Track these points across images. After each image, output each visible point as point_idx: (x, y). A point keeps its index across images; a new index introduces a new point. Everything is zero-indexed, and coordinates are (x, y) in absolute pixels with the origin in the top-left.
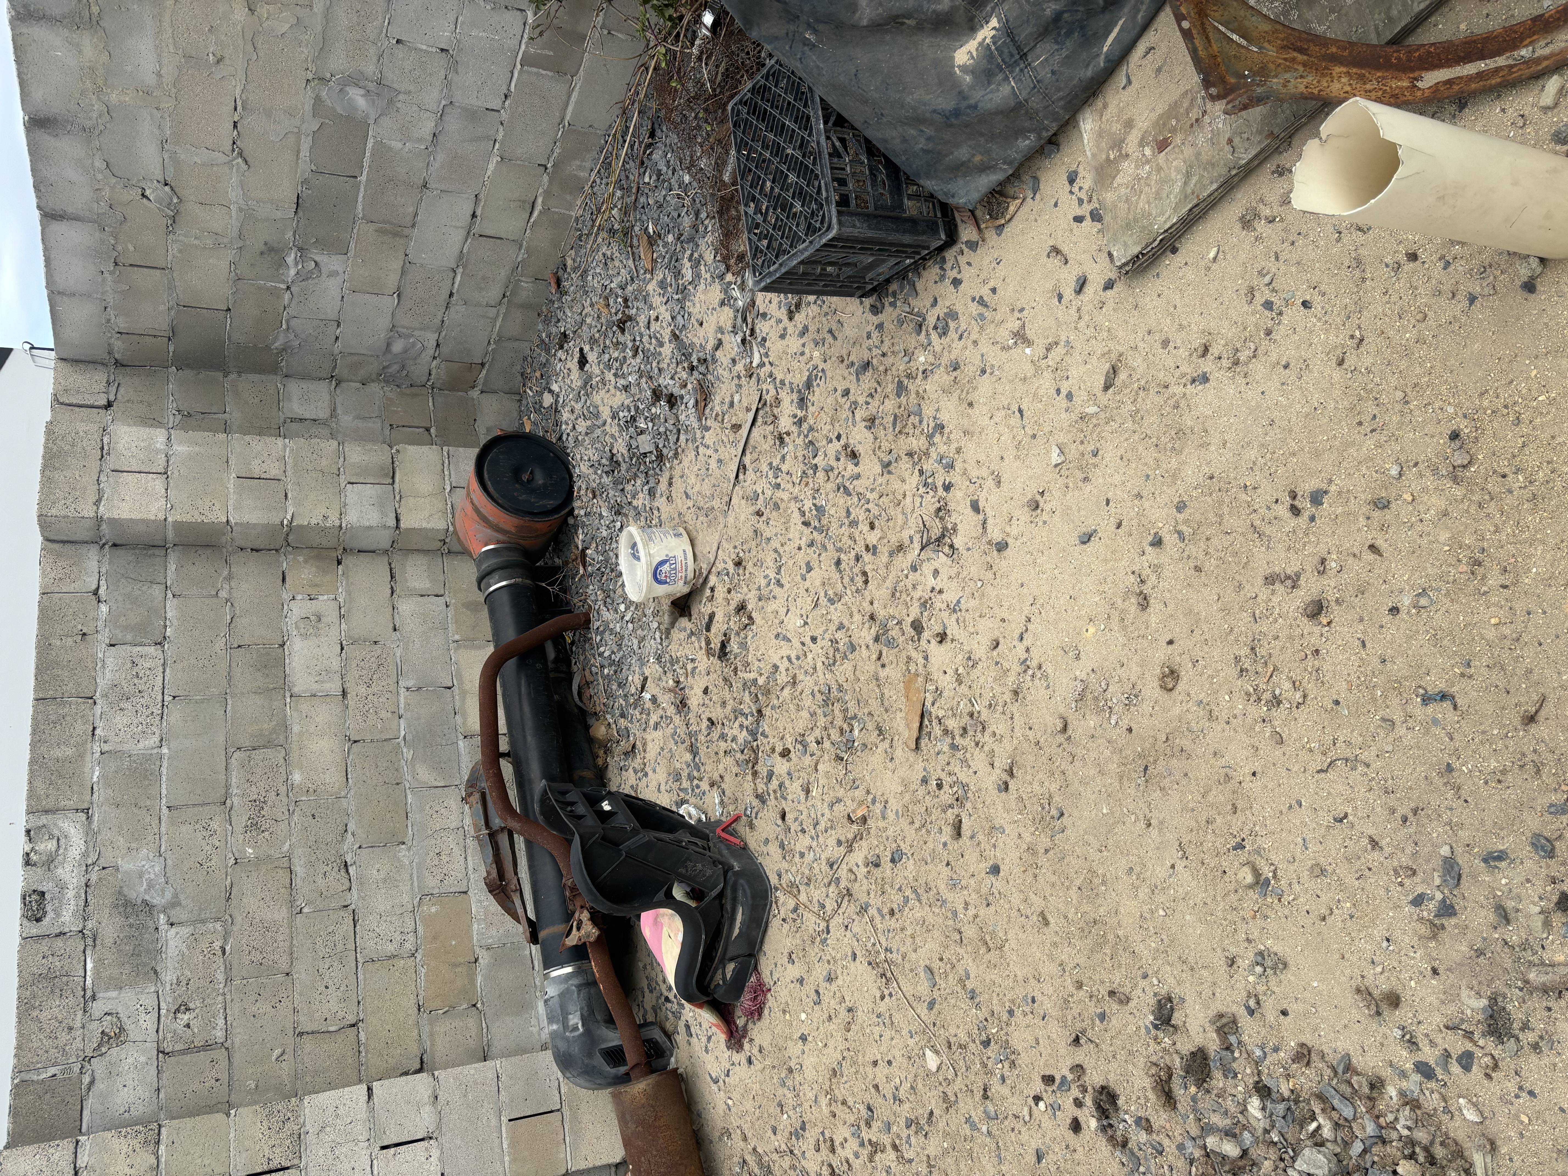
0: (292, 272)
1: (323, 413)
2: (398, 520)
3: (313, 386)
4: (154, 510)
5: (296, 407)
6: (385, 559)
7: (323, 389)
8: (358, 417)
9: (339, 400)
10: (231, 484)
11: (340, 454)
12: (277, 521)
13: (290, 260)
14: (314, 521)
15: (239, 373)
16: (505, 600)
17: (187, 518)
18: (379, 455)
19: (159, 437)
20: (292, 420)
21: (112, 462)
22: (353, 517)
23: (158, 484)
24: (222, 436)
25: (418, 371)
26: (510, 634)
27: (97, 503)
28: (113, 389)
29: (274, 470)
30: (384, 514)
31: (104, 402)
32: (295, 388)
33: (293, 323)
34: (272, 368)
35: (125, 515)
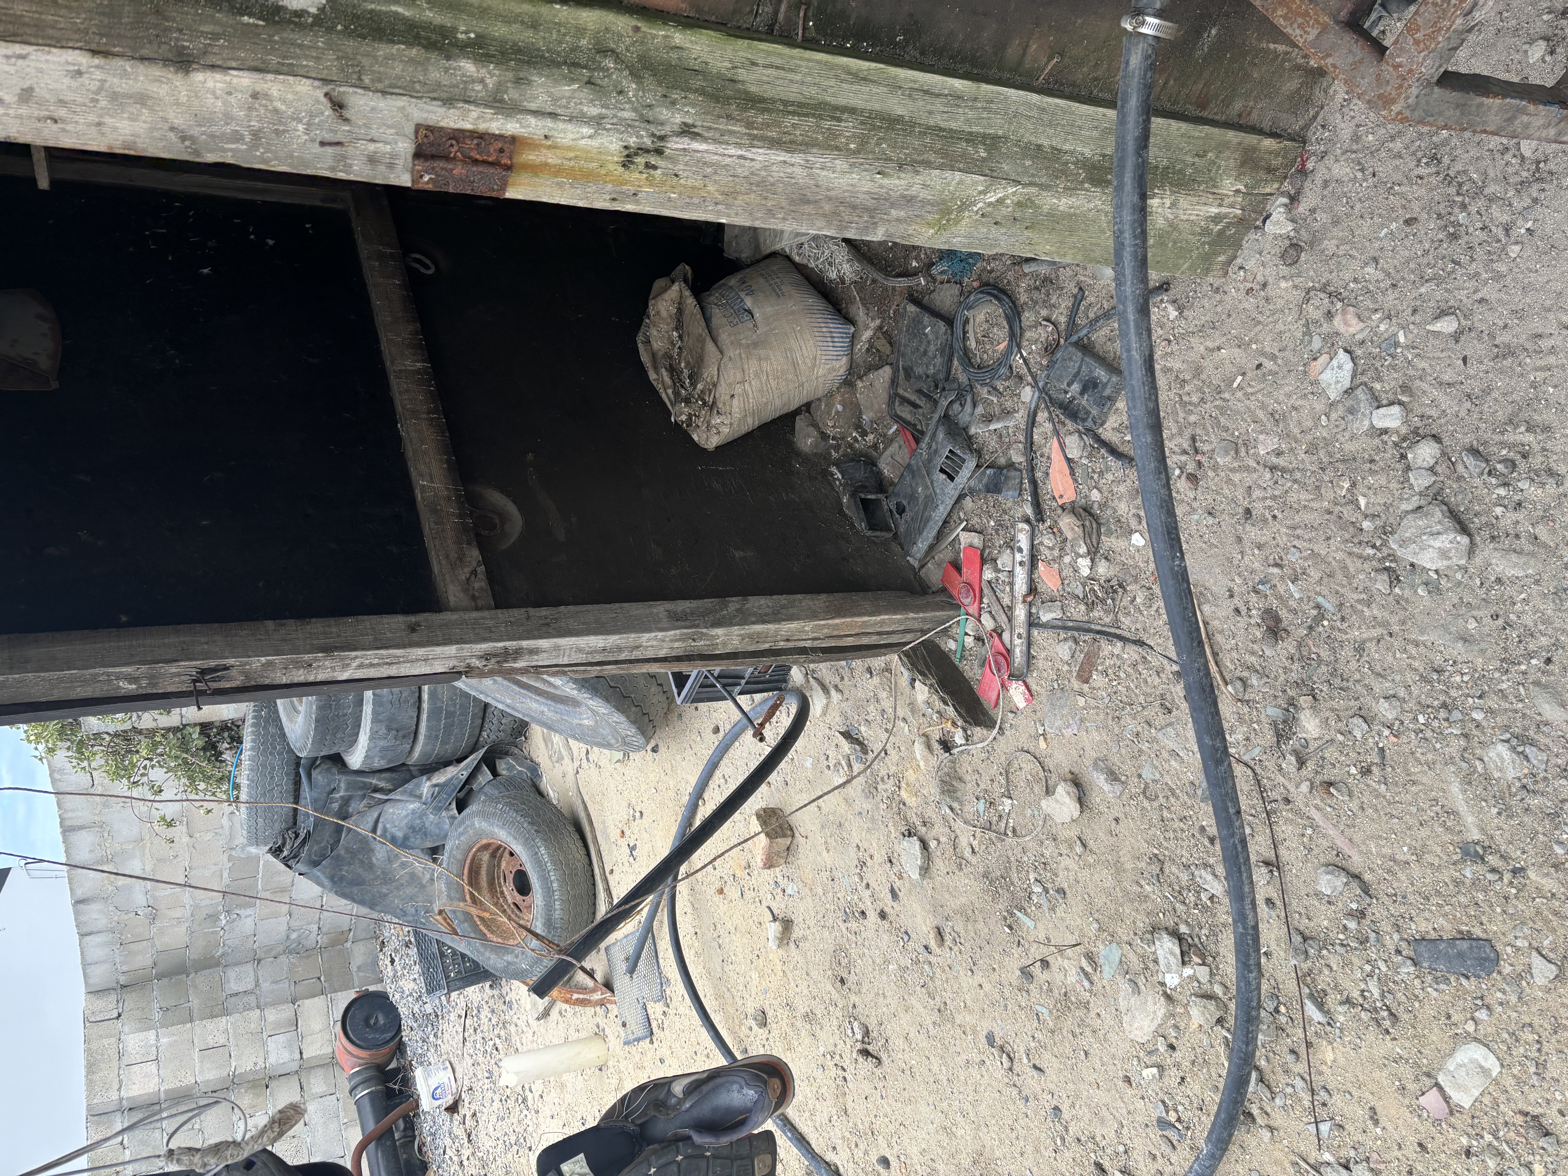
0: (224, 922)
1: (250, 986)
2: (301, 1053)
3: (244, 968)
4: (152, 1085)
5: (234, 986)
6: (296, 1077)
7: (249, 968)
8: (273, 982)
9: (260, 973)
10: (196, 1055)
11: (263, 1018)
12: (225, 1074)
13: (222, 917)
14: (248, 1069)
15: (196, 973)
16: (366, 1102)
17: (171, 1086)
18: (286, 1012)
19: (152, 1035)
20: (231, 995)
21: (125, 1060)
22: (272, 1060)
23: (152, 1068)
24: (189, 1025)
25: (310, 943)
26: (371, 1126)
27: (119, 1089)
28: (121, 1005)
29: (222, 1041)
30: (292, 1052)
31: (116, 1015)
32: (232, 973)
33: (227, 942)
34: (218, 964)
35: (136, 1093)
